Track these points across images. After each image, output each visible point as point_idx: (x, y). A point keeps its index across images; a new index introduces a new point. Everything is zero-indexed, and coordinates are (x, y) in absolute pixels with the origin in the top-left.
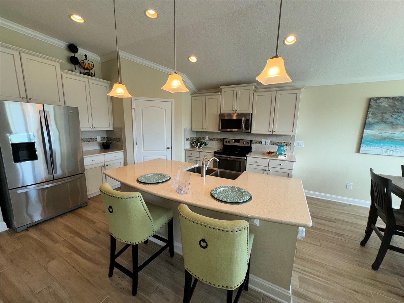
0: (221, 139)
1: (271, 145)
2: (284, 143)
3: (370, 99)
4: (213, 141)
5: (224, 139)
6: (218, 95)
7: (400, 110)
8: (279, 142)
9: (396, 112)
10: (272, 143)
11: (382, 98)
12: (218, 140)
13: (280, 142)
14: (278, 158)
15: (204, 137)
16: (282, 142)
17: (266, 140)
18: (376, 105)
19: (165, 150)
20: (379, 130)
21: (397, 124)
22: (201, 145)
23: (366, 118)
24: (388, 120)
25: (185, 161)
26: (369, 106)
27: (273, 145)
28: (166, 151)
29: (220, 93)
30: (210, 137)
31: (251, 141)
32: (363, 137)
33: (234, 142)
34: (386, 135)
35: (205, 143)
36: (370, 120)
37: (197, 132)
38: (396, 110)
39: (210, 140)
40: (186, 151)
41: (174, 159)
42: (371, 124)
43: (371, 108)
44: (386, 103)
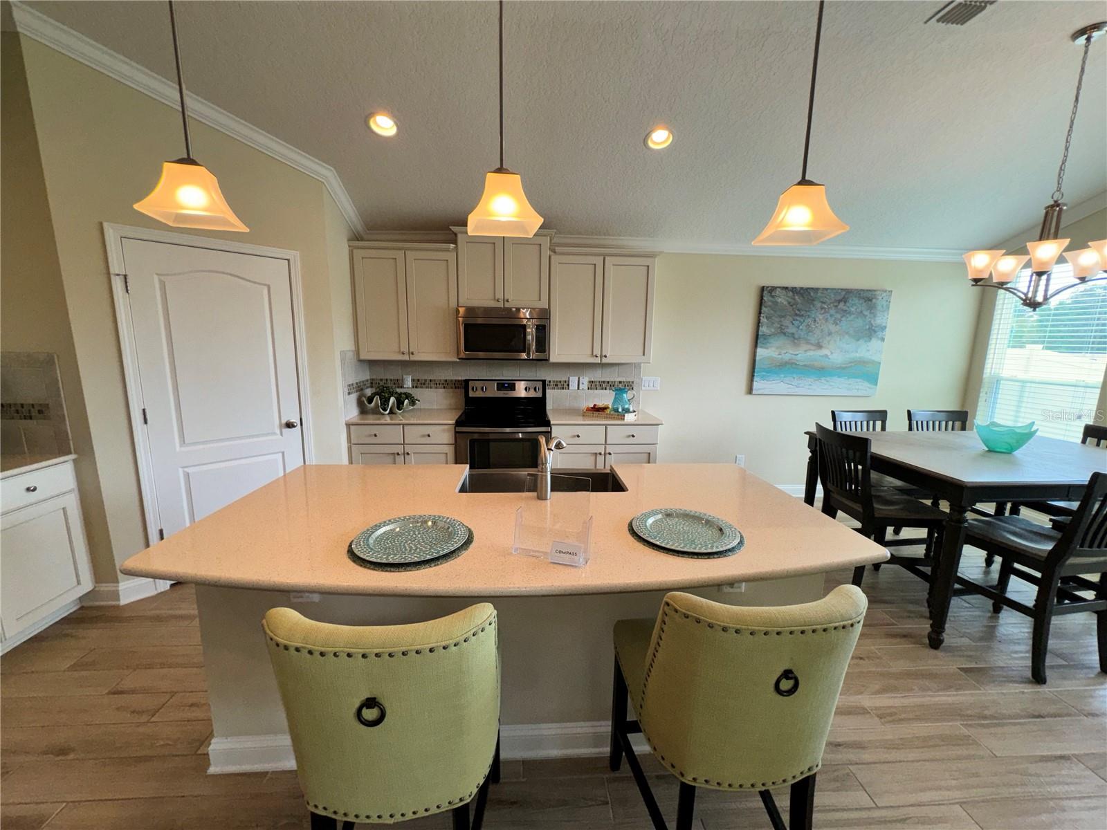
0: (456, 380)
1: (591, 389)
2: (620, 382)
3: (763, 289)
4: (431, 388)
5: (467, 382)
6: (448, 250)
7: (802, 313)
8: (608, 382)
9: (796, 315)
10: (593, 385)
11: (779, 287)
12: (446, 384)
13: (612, 380)
14: (624, 419)
15: (400, 378)
16: (615, 382)
17: (579, 378)
18: (771, 301)
19: (275, 434)
20: (777, 348)
21: (800, 338)
22: (400, 404)
23: (758, 326)
24: (788, 330)
25: (351, 462)
26: (761, 302)
27: (597, 389)
28: (282, 434)
29: (452, 246)
30: (418, 378)
31: (544, 382)
32: (757, 363)
33: (499, 389)
34: (787, 357)
35: (408, 396)
36: (763, 330)
37: (372, 363)
38: (797, 312)
39: (421, 387)
40: (352, 427)
41: (312, 460)
42: (766, 337)
43: (766, 307)
44: (784, 299)
